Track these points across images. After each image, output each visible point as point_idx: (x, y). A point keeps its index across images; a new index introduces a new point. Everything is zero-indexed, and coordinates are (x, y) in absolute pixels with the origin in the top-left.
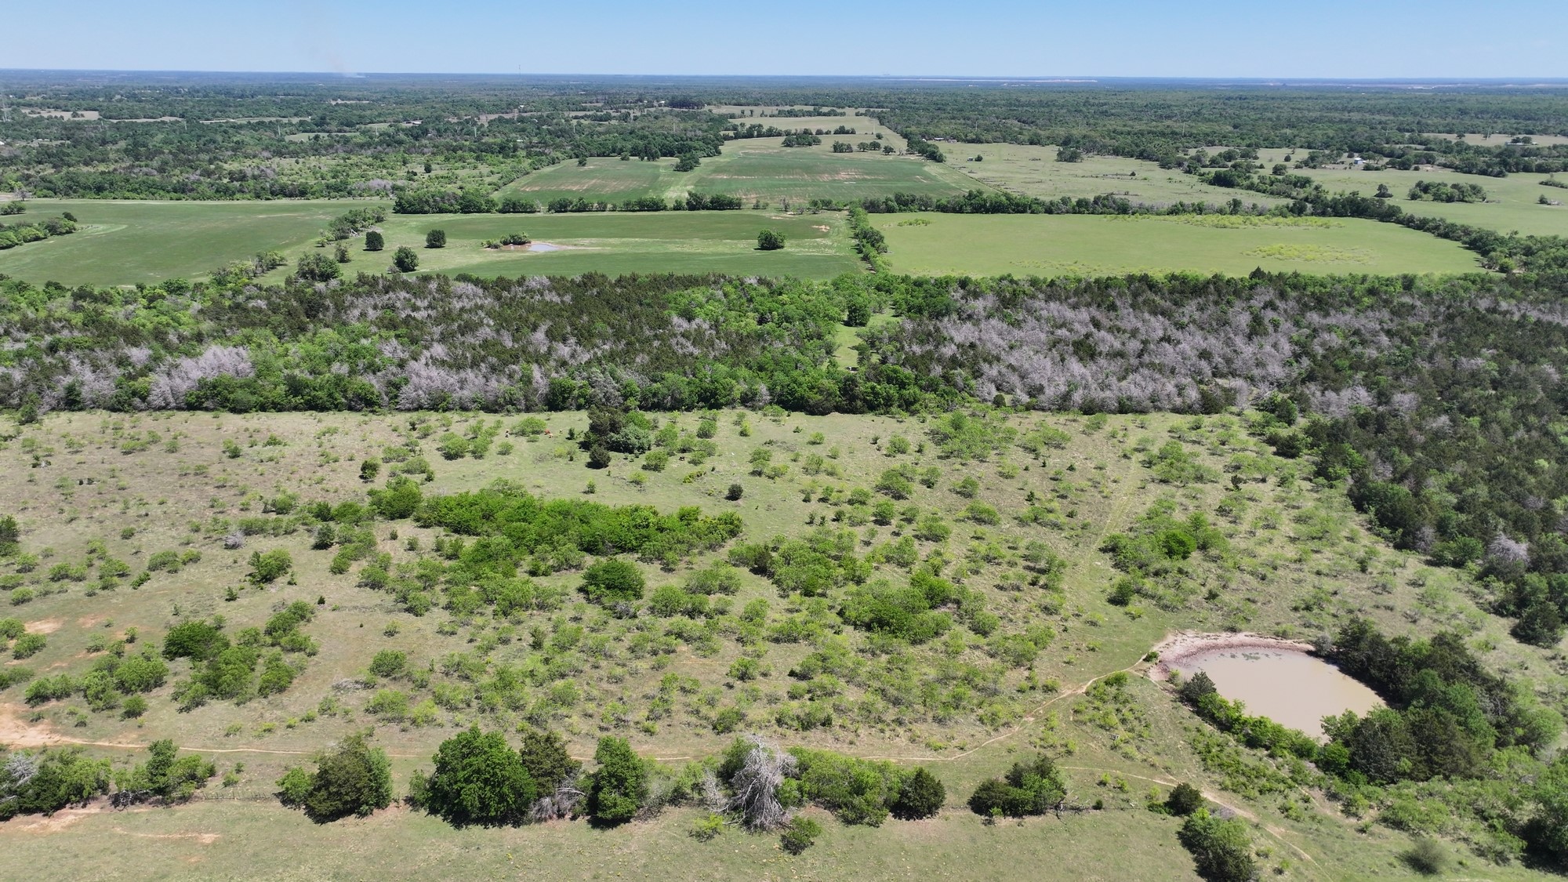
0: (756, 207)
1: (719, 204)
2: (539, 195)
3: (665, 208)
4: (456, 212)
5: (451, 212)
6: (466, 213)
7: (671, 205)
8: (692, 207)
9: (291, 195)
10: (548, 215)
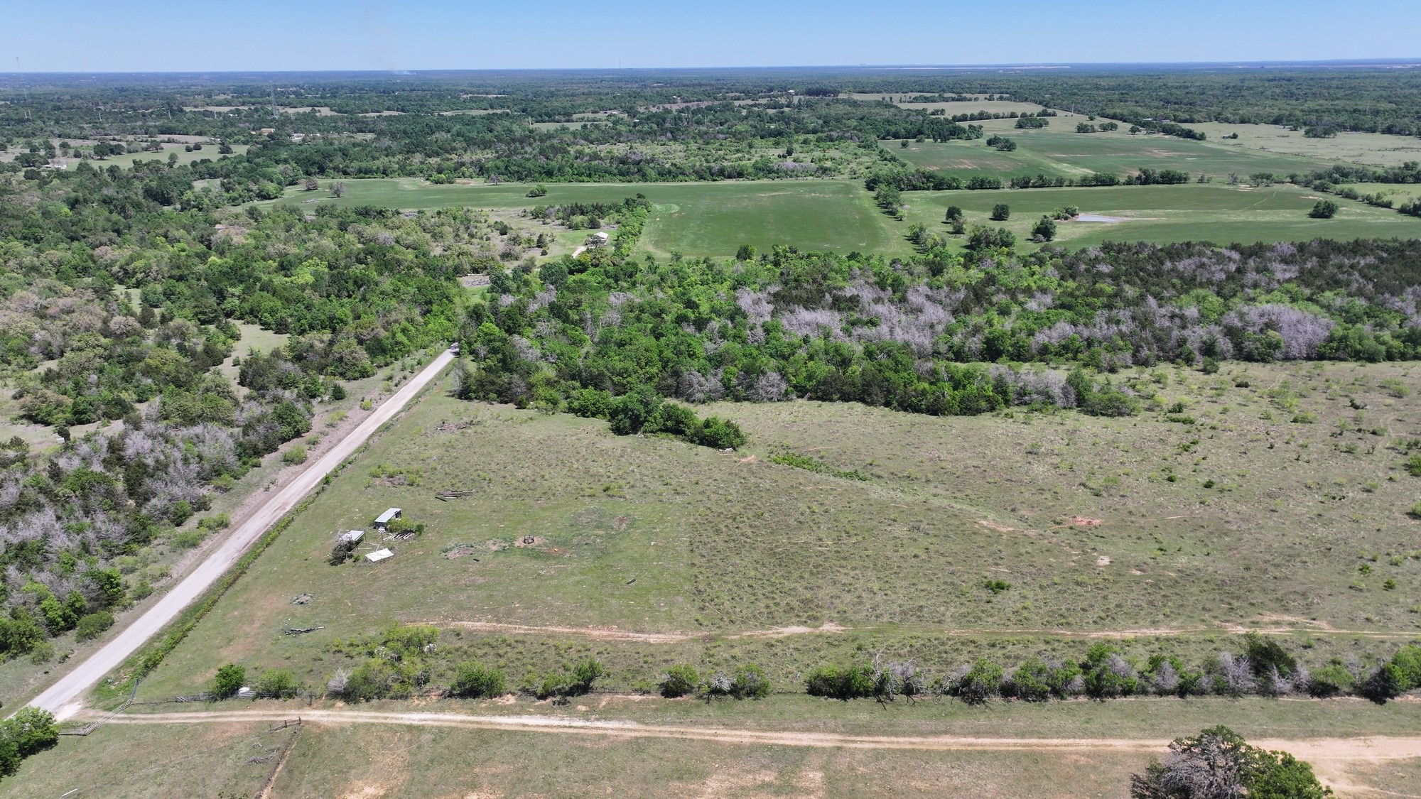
0: (1201, 181)
1: (1169, 179)
2: (1006, 175)
3: (1117, 184)
4: (928, 189)
5: (924, 189)
6: (939, 189)
7: (1122, 180)
8: (1145, 183)
9: (730, 177)
10: (1013, 191)
